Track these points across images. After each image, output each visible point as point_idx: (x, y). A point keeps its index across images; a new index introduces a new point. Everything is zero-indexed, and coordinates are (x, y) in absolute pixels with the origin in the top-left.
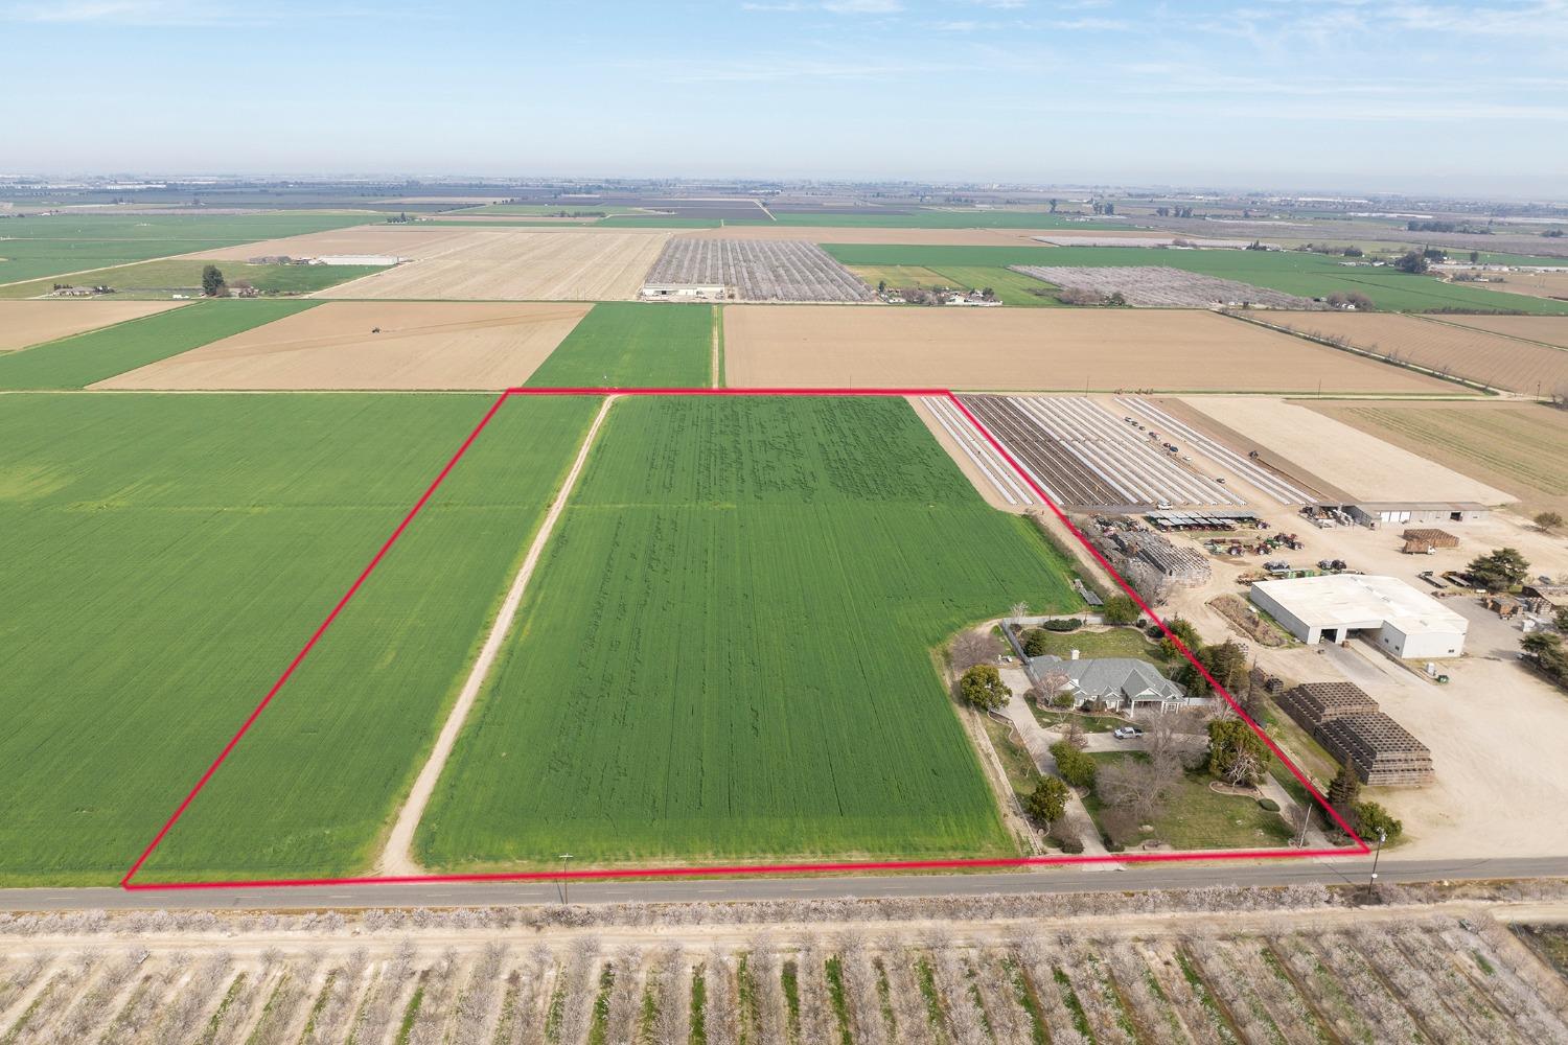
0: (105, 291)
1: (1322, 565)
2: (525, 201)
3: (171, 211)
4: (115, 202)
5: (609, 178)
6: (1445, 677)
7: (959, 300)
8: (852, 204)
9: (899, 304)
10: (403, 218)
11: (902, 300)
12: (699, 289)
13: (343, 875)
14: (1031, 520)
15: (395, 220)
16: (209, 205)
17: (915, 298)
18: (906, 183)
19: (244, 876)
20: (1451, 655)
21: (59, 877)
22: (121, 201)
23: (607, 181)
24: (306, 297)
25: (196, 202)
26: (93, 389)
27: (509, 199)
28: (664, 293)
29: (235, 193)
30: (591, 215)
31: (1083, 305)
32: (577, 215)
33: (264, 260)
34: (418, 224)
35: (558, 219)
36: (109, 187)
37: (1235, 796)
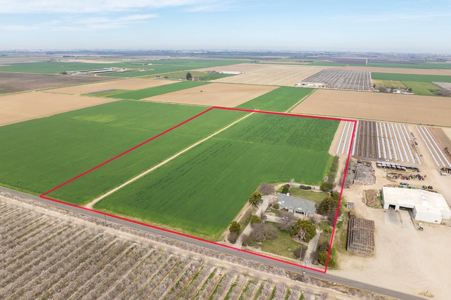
0: (167, 78)
1: (423, 187)
2: (295, 58)
3: (201, 59)
4: (191, 56)
5: (326, 51)
6: (422, 228)
7: (399, 92)
8: (399, 60)
9: (377, 92)
10: (255, 62)
11: (378, 91)
12: (315, 84)
13: (78, 205)
14: (336, 159)
15: (253, 62)
16: (213, 57)
17: (382, 90)
18: (428, 54)
19: (62, 201)
20: (436, 222)
21: (36, 194)
22: (193, 56)
23: (325, 52)
24: (209, 81)
25: (210, 56)
26: (141, 100)
27: (290, 57)
28: (304, 85)
29: (221, 54)
30: (309, 62)
31: (445, 96)
32: (305, 62)
33: (209, 72)
34: (259, 63)
35: (299, 63)
36: (194, 52)
37: (298, 243)
